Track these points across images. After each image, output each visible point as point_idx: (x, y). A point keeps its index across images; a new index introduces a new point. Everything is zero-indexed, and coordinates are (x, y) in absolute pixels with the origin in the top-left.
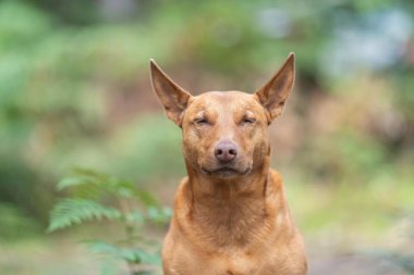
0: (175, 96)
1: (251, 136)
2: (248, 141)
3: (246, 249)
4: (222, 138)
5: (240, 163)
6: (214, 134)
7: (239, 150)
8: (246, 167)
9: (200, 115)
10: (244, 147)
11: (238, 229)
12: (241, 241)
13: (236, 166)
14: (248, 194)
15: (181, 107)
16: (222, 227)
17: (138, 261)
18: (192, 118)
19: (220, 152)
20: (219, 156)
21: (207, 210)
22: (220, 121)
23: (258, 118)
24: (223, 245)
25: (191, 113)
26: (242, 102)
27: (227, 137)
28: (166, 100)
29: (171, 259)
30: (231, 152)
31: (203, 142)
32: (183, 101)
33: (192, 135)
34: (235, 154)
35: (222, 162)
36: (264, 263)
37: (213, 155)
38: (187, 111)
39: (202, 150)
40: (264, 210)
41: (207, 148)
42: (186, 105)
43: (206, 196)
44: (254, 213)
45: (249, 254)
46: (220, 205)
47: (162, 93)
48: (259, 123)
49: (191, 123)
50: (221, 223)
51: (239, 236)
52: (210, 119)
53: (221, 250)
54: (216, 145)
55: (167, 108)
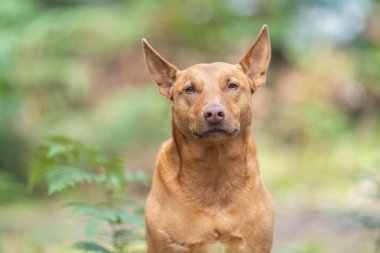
0: (165, 71)
1: (236, 101)
2: (234, 105)
3: (229, 208)
4: (210, 103)
5: (228, 124)
6: (202, 100)
7: (226, 112)
8: (234, 127)
9: (188, 84)
10: (231, 110)
11: (223, 189)
12: (225, 202)
13: (225, 127)
14: (234, 159)
15: (170, 81)
16: (210, 189)
17: (119, 221)
18: (181, 88)
19: (209, 115)
20: (209, 119)
21: (197, 174)
22: (206, 88)
23: (242, 84)
24: (210, 205)
25: (180, 84)
26: (226, 70)
27: (214, 101)
28: (158, 77)
29: (159, 222)
30: (220, 114)
31: (192, 109)
32: (171, 75)
33: (182, 104)
34: (223, 116)
35: (211, 124)
36: (245, 219)
37: (203, 119)
38: (175, 84)
39: (192, 116)
40: (246, 173)
41: (196, 113)
42: (174, 78)
43: (197, 160)
44: (238, 176)
45: (232, 212)
46: (208, 169)
47: (155, 71)
48: (243, 89)
49: (180, 93)
50: (208, 185)
51: (224, 196)
52: (198, 87)
53: (207, 210)
54: (205, 109)
55: (159, 84)
